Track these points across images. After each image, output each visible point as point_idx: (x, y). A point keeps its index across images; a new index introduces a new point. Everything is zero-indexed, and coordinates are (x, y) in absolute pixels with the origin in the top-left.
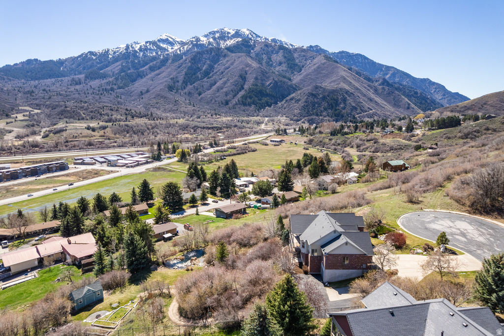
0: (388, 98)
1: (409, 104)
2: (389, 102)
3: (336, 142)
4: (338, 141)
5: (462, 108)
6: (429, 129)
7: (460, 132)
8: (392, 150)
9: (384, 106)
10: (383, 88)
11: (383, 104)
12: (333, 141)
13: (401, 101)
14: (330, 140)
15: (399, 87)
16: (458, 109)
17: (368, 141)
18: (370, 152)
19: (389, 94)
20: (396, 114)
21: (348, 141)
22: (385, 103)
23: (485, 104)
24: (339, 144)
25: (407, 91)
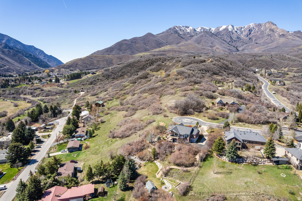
0: (14, 58)
1: (30, 62)
2: (16, 61)
3: (10, 92)
4: (11, 91)
5: (67, 66)
6: (67, 80)
7: (87, 81)
8: (57, 94)
9: (13, 63)
10: (9, 51)
11: (12, 62)
12: (7, 92)
13: (24, 61)
14: (3, 91)
15: (19, 51)
16: (65, 67)
17: (34, 89)
18: (43, 96)
19: (14, 55)
20: (24, 69)
21: (20, 91)
22: (13, 61)
23: (77, 64)
24: (13, 94)
25: (25, 54)
